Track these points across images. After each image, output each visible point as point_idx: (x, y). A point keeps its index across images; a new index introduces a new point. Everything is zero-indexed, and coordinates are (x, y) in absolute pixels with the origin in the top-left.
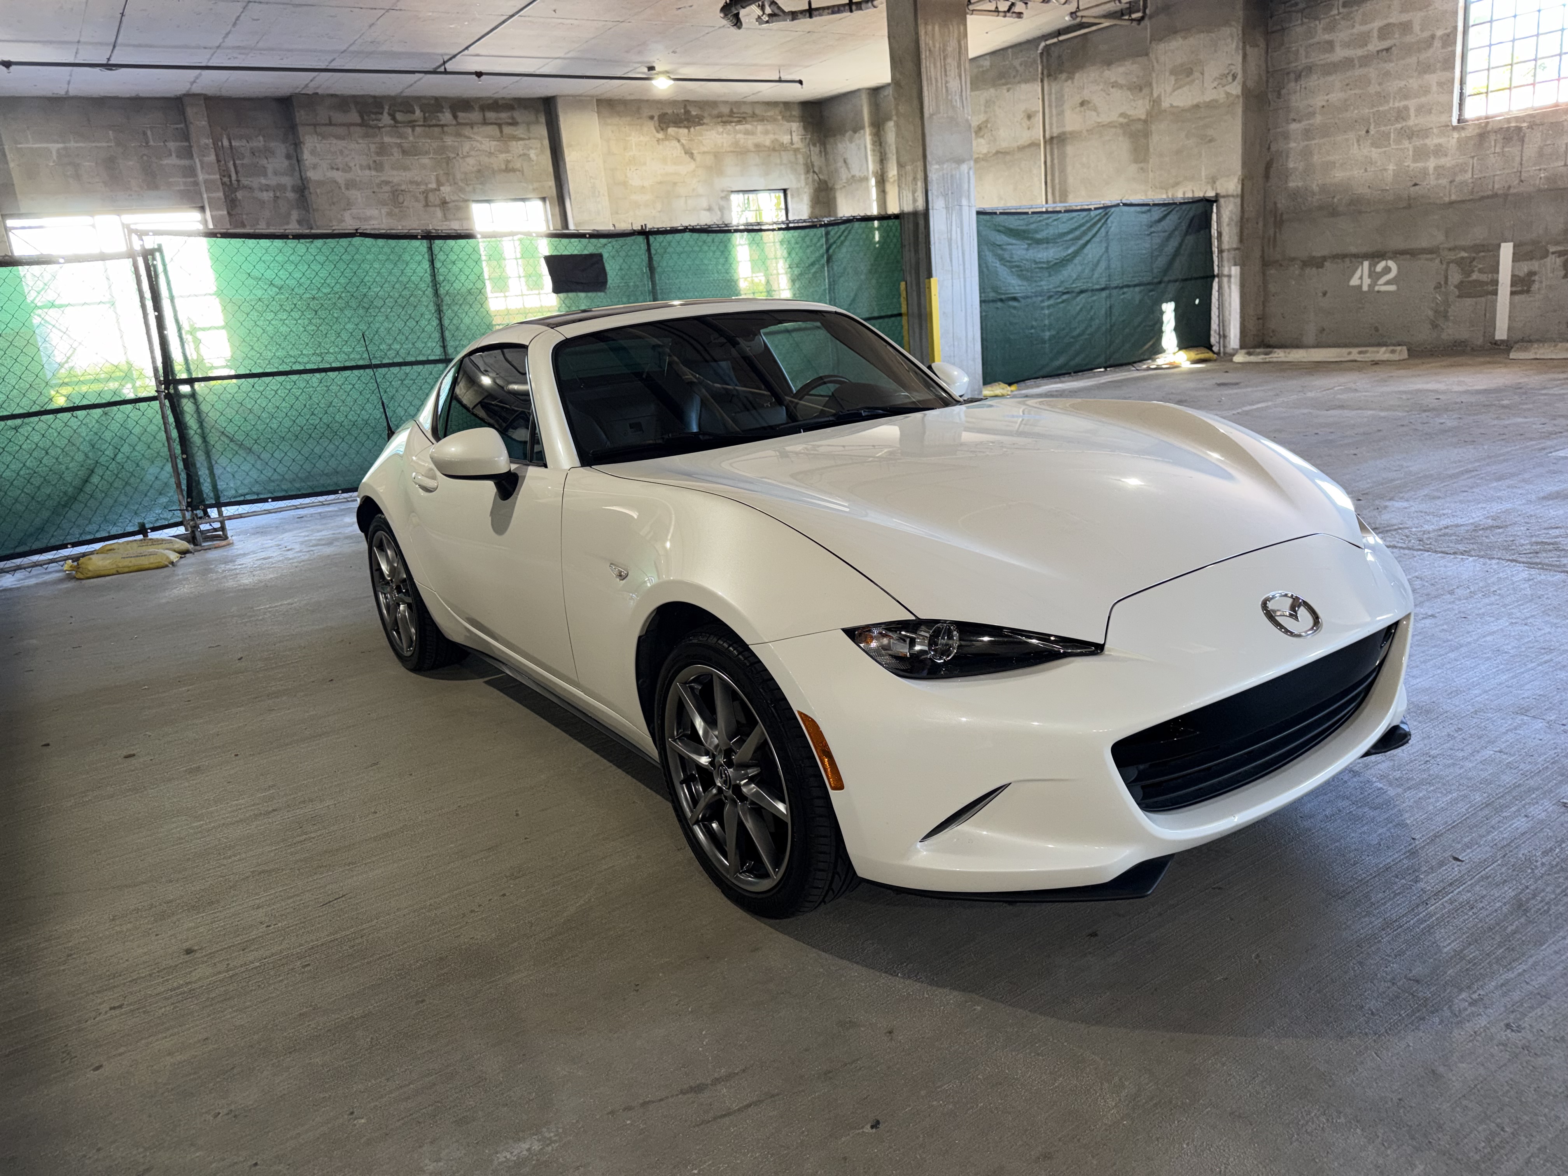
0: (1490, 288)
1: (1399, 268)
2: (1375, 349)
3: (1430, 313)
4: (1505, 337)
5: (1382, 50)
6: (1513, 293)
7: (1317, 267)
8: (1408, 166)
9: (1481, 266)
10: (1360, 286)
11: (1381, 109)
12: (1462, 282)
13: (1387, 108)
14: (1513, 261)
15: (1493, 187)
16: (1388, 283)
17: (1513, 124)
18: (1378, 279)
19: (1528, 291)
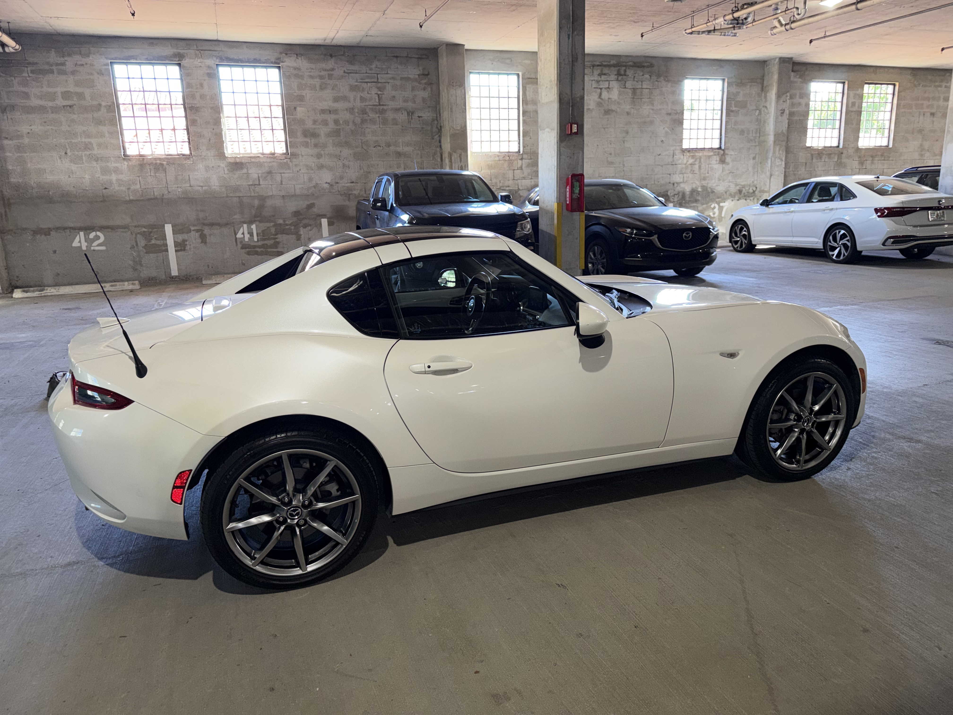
0: (164, 248)
1: (105, 236)
2: (121, 283)
3: (131, 263)
4: (177, 274)
5: (67, 106)
6: (176, 251)
7: (46, 235)
8: (99, 177)
9: (155, 236)
10: (81, 247)
11: (73, 141)
12: (146, 245)
13: (75, 141)
14: (173, 234)
15: (154, 194)
16: (99, 245)
17: (158, 162)
18: (93, 243)
19: (184, 250)
